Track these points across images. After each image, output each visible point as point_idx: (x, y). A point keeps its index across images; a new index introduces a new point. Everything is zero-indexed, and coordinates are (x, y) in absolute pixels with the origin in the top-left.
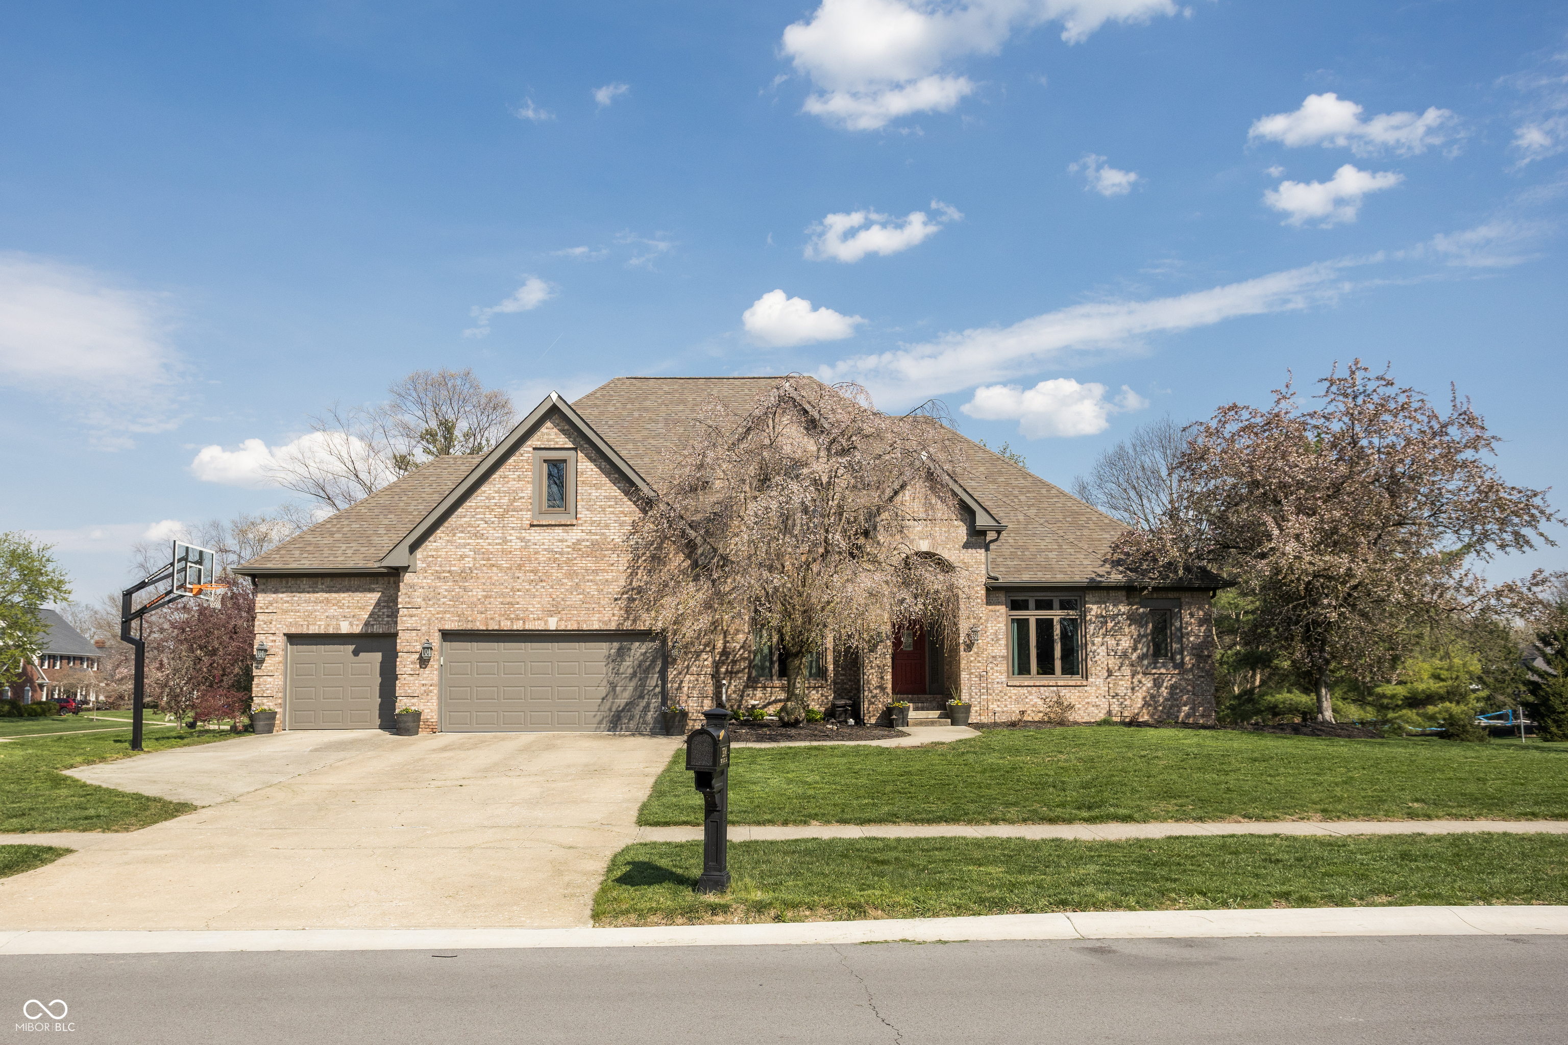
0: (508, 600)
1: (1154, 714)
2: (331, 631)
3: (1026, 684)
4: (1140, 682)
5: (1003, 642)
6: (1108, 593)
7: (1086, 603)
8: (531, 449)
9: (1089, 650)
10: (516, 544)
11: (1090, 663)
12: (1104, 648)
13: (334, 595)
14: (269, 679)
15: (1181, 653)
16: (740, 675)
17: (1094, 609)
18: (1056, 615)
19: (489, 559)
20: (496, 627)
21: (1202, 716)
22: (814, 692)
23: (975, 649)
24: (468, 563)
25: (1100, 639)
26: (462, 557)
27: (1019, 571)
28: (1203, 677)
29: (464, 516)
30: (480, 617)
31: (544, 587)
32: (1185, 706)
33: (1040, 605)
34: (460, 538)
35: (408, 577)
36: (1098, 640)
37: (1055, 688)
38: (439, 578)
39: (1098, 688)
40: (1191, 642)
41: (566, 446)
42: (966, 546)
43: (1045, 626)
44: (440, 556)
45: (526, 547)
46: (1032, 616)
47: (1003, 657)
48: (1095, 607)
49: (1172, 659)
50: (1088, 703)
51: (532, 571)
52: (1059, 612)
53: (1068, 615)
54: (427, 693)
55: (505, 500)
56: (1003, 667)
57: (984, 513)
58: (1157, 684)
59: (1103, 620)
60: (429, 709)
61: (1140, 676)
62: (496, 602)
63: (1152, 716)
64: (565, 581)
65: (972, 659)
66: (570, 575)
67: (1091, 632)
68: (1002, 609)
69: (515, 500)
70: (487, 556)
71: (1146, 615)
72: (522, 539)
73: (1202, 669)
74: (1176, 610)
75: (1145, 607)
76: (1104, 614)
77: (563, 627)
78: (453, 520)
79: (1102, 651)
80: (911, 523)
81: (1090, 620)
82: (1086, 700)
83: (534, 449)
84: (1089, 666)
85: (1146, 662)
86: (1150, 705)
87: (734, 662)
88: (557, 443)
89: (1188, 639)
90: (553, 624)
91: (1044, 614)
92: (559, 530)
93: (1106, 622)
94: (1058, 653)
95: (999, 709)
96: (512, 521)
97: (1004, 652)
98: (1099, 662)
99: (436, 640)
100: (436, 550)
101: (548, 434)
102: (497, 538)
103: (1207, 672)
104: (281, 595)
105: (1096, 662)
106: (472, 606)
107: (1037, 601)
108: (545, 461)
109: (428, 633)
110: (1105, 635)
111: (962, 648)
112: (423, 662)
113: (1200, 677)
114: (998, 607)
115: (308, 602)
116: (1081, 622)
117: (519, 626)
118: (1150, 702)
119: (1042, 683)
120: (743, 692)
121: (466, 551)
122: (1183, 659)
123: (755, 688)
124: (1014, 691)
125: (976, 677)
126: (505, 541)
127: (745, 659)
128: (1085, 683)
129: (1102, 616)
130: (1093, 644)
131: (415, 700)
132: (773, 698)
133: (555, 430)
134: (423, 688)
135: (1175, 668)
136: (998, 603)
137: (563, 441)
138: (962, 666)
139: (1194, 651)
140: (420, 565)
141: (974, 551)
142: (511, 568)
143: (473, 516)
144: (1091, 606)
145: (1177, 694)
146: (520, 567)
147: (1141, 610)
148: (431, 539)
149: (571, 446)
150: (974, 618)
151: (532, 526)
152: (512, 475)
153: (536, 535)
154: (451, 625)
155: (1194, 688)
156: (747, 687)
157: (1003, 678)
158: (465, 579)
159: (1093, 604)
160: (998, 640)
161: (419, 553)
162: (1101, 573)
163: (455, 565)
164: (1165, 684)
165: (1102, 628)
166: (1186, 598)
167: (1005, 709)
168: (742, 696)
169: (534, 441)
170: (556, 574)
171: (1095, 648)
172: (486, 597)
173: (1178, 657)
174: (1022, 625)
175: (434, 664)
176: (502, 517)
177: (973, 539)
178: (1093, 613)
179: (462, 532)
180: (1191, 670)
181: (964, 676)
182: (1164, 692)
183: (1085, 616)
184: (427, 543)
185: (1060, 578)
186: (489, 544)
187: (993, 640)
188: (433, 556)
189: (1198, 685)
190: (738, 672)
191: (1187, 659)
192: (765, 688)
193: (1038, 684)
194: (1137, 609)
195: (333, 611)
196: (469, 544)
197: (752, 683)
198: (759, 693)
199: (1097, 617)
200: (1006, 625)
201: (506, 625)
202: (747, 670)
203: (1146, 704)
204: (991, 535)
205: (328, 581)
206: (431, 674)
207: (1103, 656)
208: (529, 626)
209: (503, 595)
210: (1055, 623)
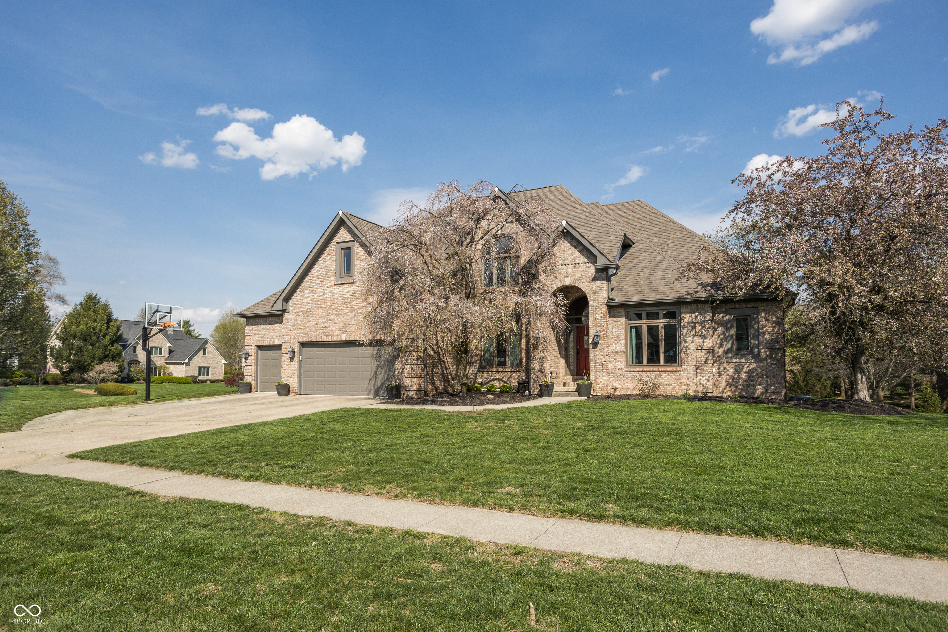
0: (325, 325)
1: (735, 391)
2: (271, 344)
3: (637, 369)
4: (725, 368)
5: (623, 342)
6: (697, 306)
7: (681, 313)
8: (335, 243)
9: (682, 346)
10: (329, 295)
11: (683, 355)
12: (693, 344)
13: (273, 326)
14: (250, 367)
15: (758, 346)
16: (475, 364)
17: (687, 318)
18: (661, 323)
19: (317, 304)
20: (320, 340)
21: (774, 393)
22: (514, 374)
23: (599, 347)
24: (309, 306)
25: (691, 339)
26: (307, 304)
27: (633, 293)
28: (775, 364)
29: (308, 282)
30: (314, 335)
31: (340, 318)
32: (760, 385)
33: (650, 316)
34: (306, 293)
35: (286, 315)
36: (689, 339)
37: (658, 373)
38: (298, 315)
39: (689, 372)
40: (766, 339)
41: (350, 240)
42: (594, 279)
43: (653, 331)
44: (298, 304)
45: (333, 296)
46: (644, 324)
47: (623, 352)
48: (687, 316)
49: (752, 352)
50: (681, 383)
51: (335, 309)
52: (662, 321)
53: (669, 322)
54: (293, 374)
55: (324, 272)
56: (623, 358)
57: (602, 256)
58: (738, 370)
59: (693, 325)
60: (294, 383)
61: (725, 365)
62: (320, 326)
63: (733, 392)
64: (349, 314)
65: (597, 353)
66: (351, 310)
67: (684, 334)
68: (623, 320)
69: (328, 272)
70: (316, 302)
71: (731, 320)
72: (331, 292)
73: (774, 359)
74: (755, 316)
75: (730, 315)
76: (694, 321)
77: (348, 339)
78: (303, 285)
79: (692, 347)
80: (560, 267)
81: (684, 325)
82: (680, 381)
83: (337, 243)
84: (682, 357)
85: (730, 355)
86: (731, 385)
87: (472, 357)
88: (346, 238)
89: (763, 337)
90: (344, 337)
91: (653, 322)
92: (347, 286)
93: (695, 326)
94: (662, 349)
95: (620, 386)
96: (327, 283)
97: (624, 349)
98: (690, 355)
99: (297, 348)
100: (297, 301)
101: (343, 234)
102: (321, 292)
103: (778, 361)
104: (254, 327)
105: (688, 354)
106: (311, 329)
107: (647, 313)
108: (342, 249)
109: (294, 344)
110: (694, 336)
111: (591, 346)
112: (292, 358)
113: (772, 364)
114: (619, 319)
115: (263, 329)
116: (678, 327)
117: (329, 339)
118: (732, 383)
119: (648, 369)
120: (476, 374)
121: (309, 300)
122: (759, 352)
123: (483, 372)
124: (630, 374)
125: (600, 365)
126: (324, 294)
127: (477, 355)
128: (678, 369)
129: (693, 322)
130: (686, 342)
131: (289, 378)
132: (492, 378)
133: (346, 231)
134: (292, 372)
135: (753, 358)
136: (620, 316)
137: (349, 237)
138: (591, 358)
139: (768, 346)
140: (291, 308)
141: (599, 282)
142: (326, 308)
143: (311, 282)
144: (684, 315)
145: (753, 377)
146: (330, 307)
147: (727, 317)
148: (295, 295)
149: (352, 239)
150: (599, 327)
151: (335, 285)
152: (327, 258)
153: (337, 289)
154: (303, 340)
155: (767, 372)
156: (478, 371)
157: (623, 366)
158: (308, 315)
159: (686, 314)
160: (620, 340)
161: (291, 303)
162: (690, 292)
163: (304, 308)
164: (744, 370)
165: (692, 330)
166: (762, 306)
167: (624, 386)
168: (476, 377)
169: (336, 239)
170: (346, 310)
171: (687, 344)
172: (316, 324)
173: (756, 350)
174: (638, 330)
175: (296, 360)
176: (323, 281)
177: (599, 275)
178: (686, 320)
179: (307, 290)
180: (765, 359)
181: (592, 364)
182: (744, 376)
183: (681, 323)
184: (293, 297)
185: (660, 297)
186: (318, 296)
187: (616, 341)
188: (295, 304)
189: (770, 370)
190: (473, 363)
191: (763, 351)
192: (488, 371)
193: (645, 369)
194: (723, 317)
195: (272, 334)
196: (309, 297)
197: (481, 368)
198: (485, 375)
199: (689, 323)
200: (626, 331)
201: (324, 339)
202: (478, 362)
203: (728, 384)
204: (612, 271)
205: (270, 319)
206: (295, 365)
207: (693, 350)
208: (334, 339)
209: (323, 323)
210: (660, 328)
